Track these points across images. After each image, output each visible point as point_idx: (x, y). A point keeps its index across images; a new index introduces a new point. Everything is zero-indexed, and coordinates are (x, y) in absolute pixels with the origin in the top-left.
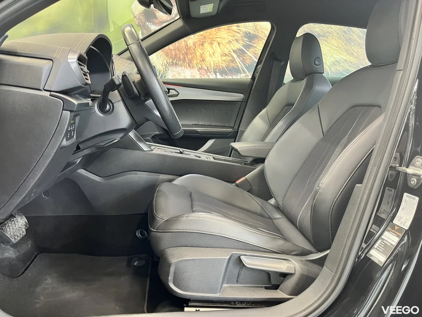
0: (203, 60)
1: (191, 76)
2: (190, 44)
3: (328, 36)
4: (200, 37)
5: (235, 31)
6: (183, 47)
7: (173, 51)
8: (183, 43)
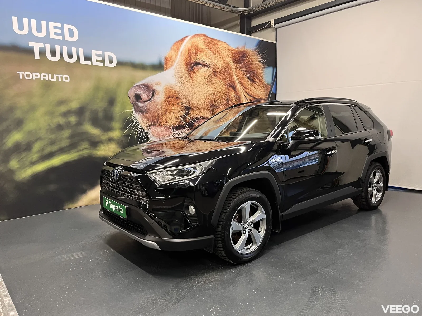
0: (167, 122)
1: (161, 131)
2: (160, 113)
4: (165, 110)
5: (181, 105)
6: (156, 115)
7: (151, 118)
8: (156, 113)
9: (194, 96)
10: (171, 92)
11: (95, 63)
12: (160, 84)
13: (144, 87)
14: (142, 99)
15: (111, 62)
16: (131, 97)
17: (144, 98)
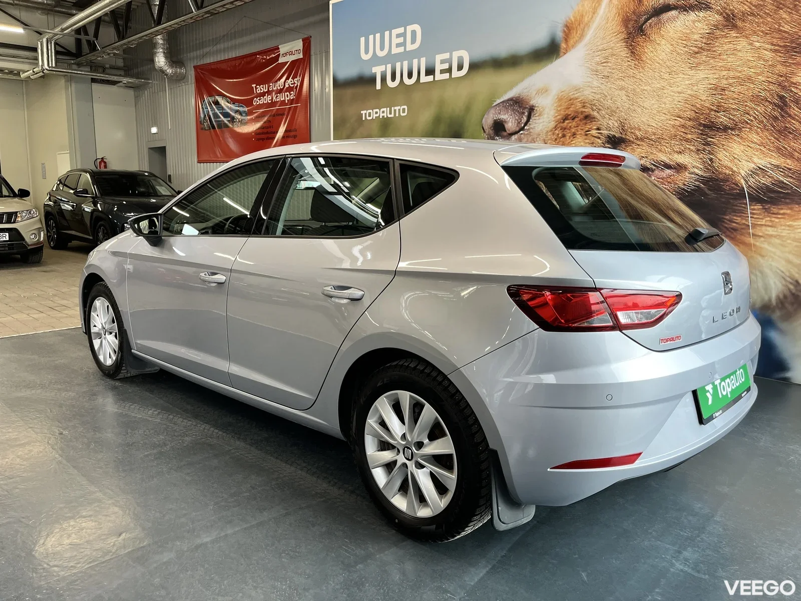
3: (743, 127)
5: (595, 136)
9: (639, 106)
10: (573, 106)
11: (439, 76)
12: (546, 91)
13: (513, 104)
14: (505, 131)
15: (460, 68)
16: (487, 128)
17: (509, 128)
